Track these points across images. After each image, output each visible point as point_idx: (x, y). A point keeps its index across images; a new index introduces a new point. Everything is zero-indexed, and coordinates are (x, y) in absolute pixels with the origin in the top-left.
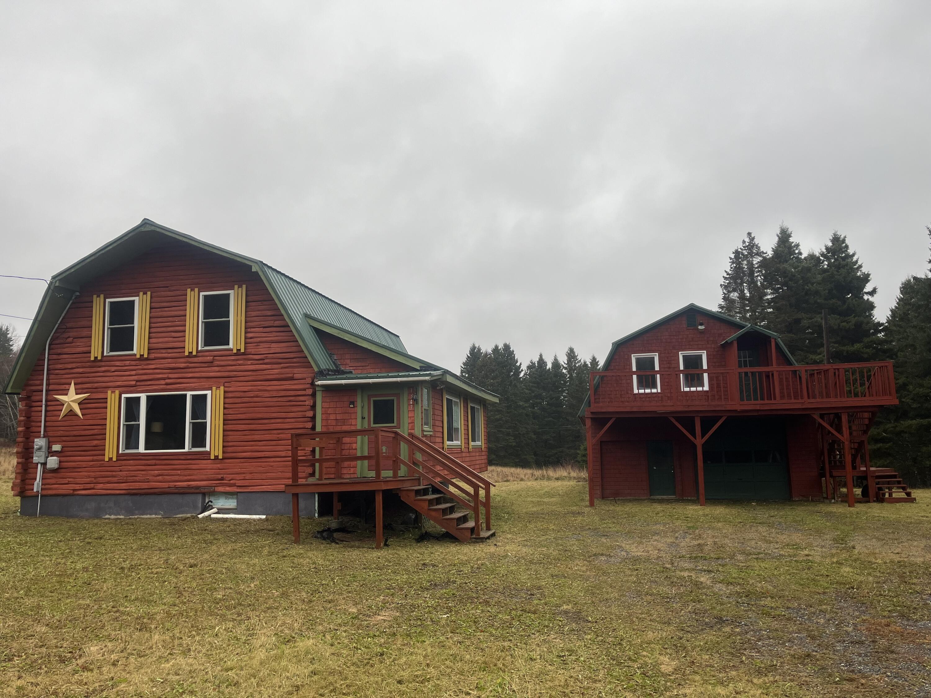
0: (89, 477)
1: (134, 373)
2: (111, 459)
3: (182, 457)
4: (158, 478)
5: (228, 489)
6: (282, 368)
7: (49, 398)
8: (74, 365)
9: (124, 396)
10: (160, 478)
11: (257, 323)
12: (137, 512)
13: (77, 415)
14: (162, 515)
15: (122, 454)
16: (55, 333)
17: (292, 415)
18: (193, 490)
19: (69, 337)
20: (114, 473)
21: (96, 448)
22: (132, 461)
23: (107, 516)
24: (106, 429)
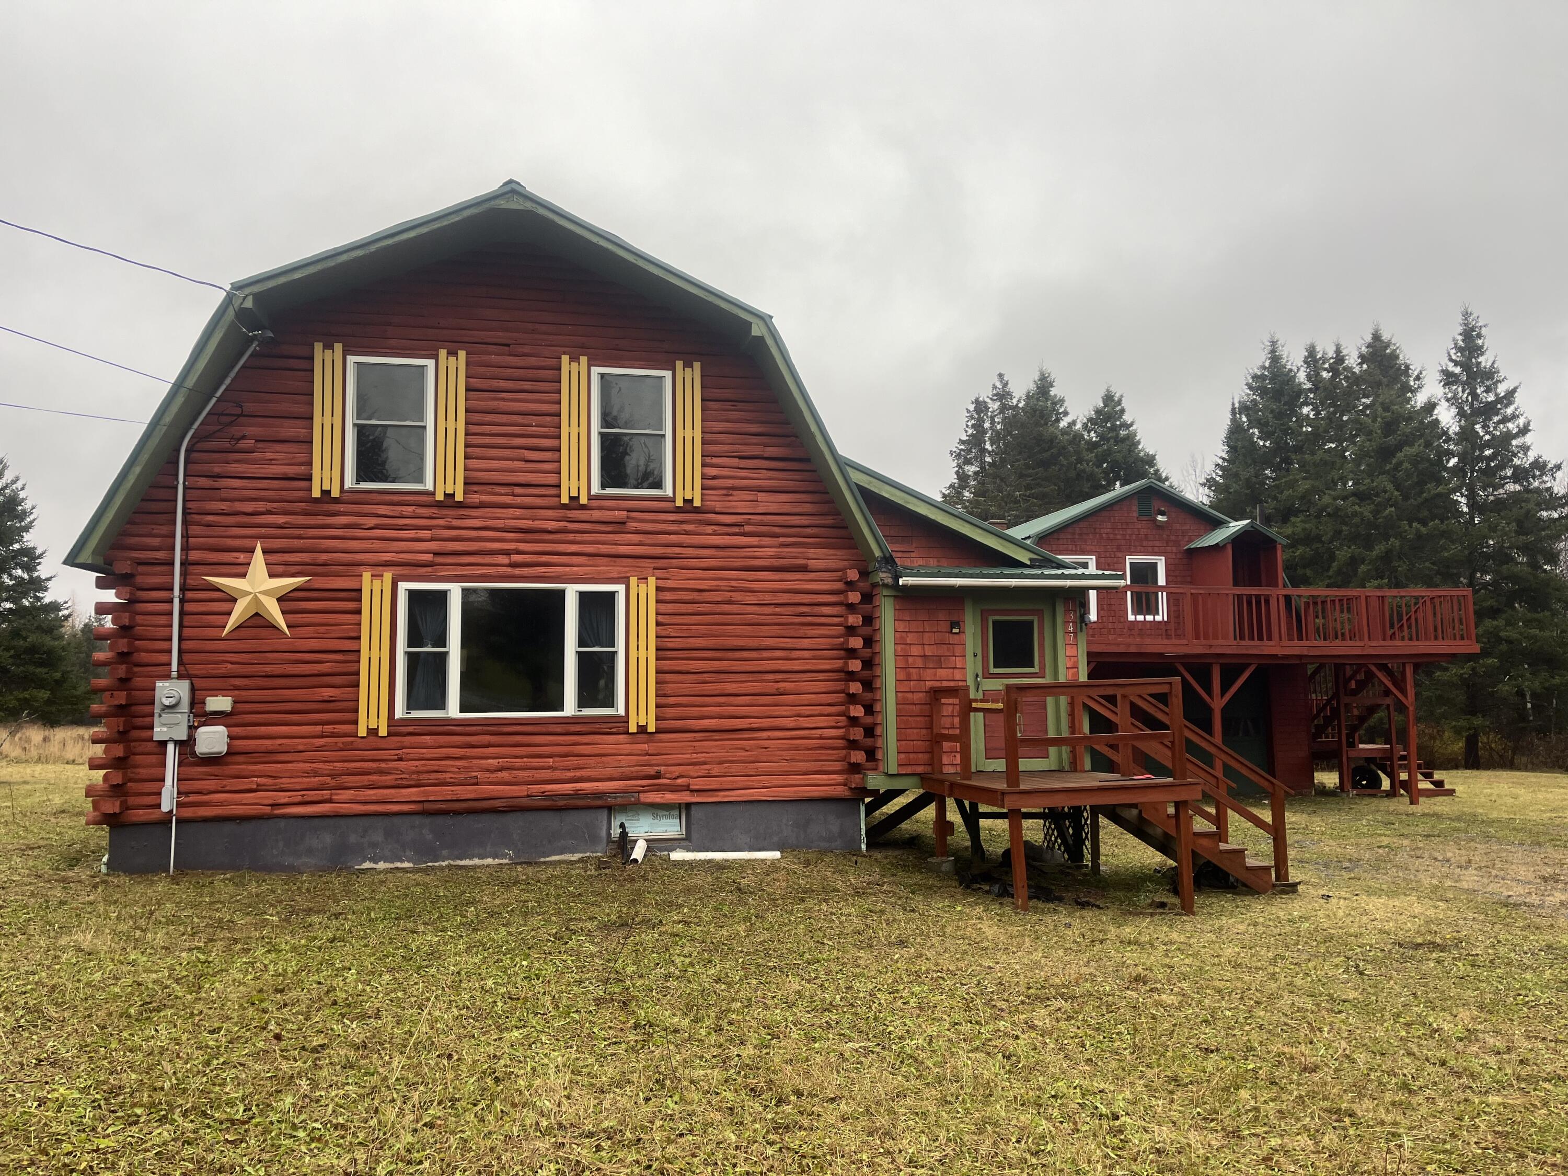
0: (315, 773)
1: (426, 534)
2: (373, 732)
3: (558, 729)
4: (499, 774)
5: (670, 797)
6: (782, 545)
7: (191, 581)
8: (261, 506)
9: (403, 587)
10: (505, 775)
11: (726, 448)
12: (445, 852)
13: (273, 627)
14: (511, 859)
15: (402, 720)
16: (201, 424)
17: (806, 643)
18: (589, 802)
19: (244, 437)
20: (383, 765)
21: (331, 706)
22: (428, 737)
23: (367, 865)
24: (359, 662)
